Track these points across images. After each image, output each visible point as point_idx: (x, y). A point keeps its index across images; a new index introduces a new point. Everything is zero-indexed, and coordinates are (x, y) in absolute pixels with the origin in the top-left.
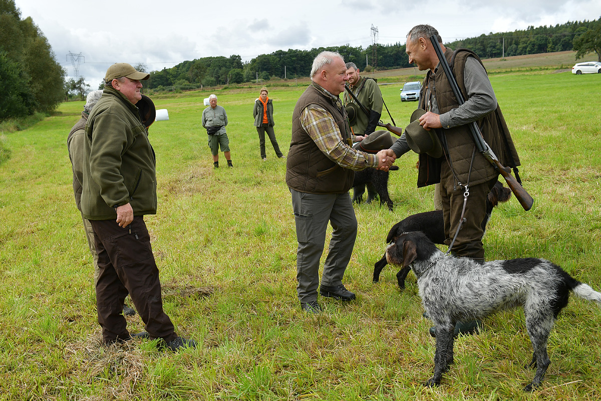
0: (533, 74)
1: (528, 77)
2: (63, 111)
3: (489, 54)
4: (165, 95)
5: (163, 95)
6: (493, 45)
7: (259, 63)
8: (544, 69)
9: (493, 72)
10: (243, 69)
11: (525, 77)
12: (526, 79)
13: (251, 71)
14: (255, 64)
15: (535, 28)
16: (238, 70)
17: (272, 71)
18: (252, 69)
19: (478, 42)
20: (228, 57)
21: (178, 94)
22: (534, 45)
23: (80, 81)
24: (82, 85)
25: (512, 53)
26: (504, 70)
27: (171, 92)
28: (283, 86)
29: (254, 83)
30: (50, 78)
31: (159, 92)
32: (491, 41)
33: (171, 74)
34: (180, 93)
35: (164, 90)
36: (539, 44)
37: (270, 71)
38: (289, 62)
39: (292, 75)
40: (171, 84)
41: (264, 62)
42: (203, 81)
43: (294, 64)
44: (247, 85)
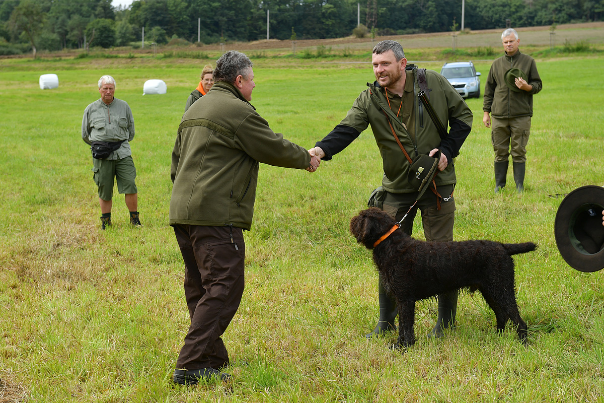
3: (588, 13)
7: (146, 10)
10: (114, 19)
13: (131, 23)
14: (139, 12)
16: (108, 21)
17: (172, 28)
18: (132, 21)
28: (197, 57)
29: (137, 47)
37: (169, 27)
38: (206, 11)
39: (213, 36)
41: (157, 9)
42: (37, 40)
43: (215, 15)
44: (123, 51)
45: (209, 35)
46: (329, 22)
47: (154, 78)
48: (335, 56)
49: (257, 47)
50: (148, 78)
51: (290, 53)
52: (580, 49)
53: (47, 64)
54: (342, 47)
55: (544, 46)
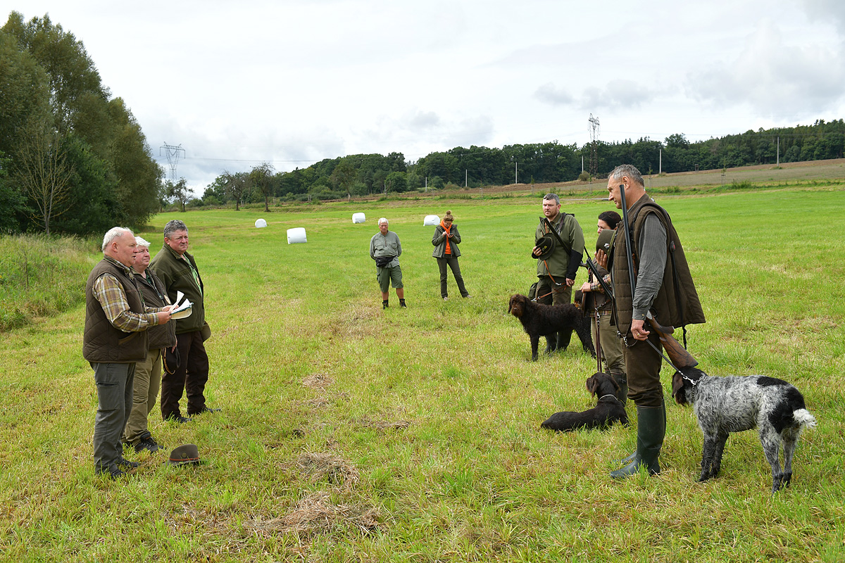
0: (817, 190)
1: (809, 195)
2: (156, 225)
3: (759, 158)
4: (297, 207)
5: (294, 207)
6: (765, 145)
7: (429, 164)
8: (834, 183)
9: (761, 185)
10: (406, 172)
11: (805, 194)
12: (807, 197)
13: (418, 175)
14: (424, 166)
15: (825, 123)
16: (400, 174)
17: (448, 177)
18: (418, 173)
19: (743, 140)
20: (385, 154)
21: (316, 206)
22: (824, 147)
23: (181, 185)
24: (182, 190)
25: (792, 157)
26: (776, 184)
27: (306, 203)
28: (464, 198)
29: (422, 192)
30: (142, 181)
31: (288, 202)
32: (762, 139)
33: (306, 177)
34: (319, 204)
35: (294, 199)
36: (832, 146)
37: (445, 176)
38: (471, 164)
39: (476, 182)
40: (304, 191)
41: (437, 163)
42: (351, 188)
43: (479, 167)
44: (412, 195)
45: (474, 181)
46: (563, 170)
47: (432, 214)
48: (562, 195)
49: (507, 190)
50: (428, 214)
51: (531, 194)
52: (744, 186)
53: (358, 206)
54: (569, 188)
55: (717, 184)
